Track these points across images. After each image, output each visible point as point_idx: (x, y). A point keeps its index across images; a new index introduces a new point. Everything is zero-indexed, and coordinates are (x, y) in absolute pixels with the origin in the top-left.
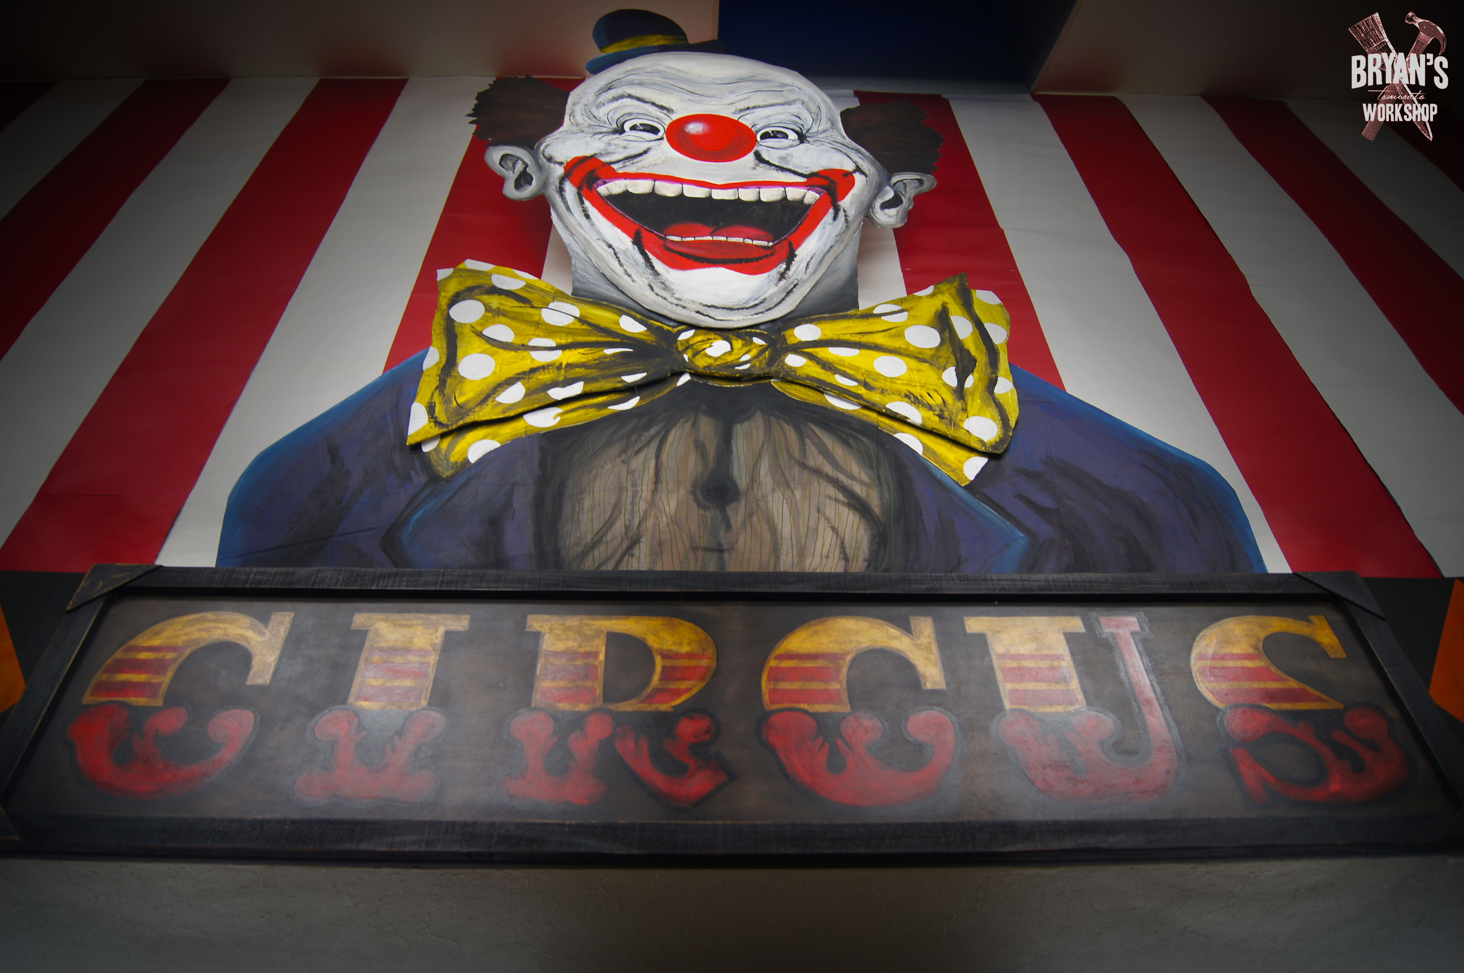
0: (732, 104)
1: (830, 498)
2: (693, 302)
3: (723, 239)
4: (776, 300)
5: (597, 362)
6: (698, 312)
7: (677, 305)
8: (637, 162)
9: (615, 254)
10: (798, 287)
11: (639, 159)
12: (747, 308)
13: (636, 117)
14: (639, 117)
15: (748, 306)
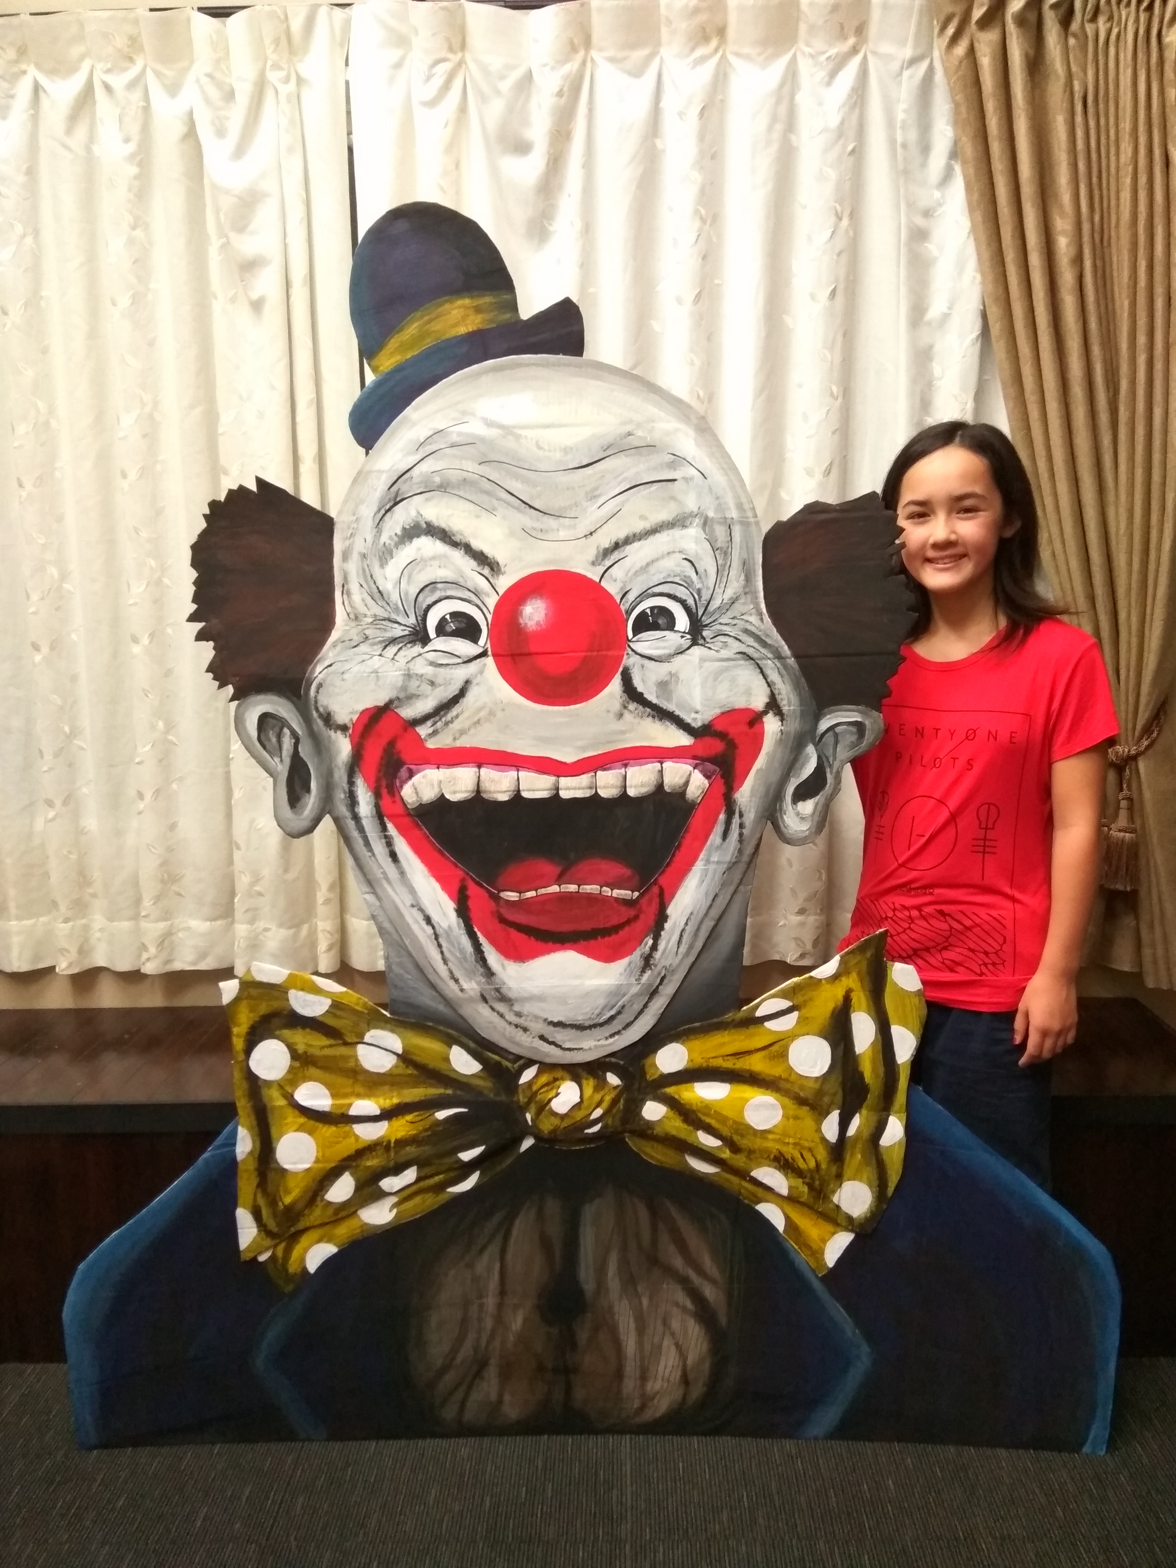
0: (591, 534)
1: (677, 1304)
2: (536, 1017)
3: (573, 888)
4: (637, 1007)
5: (429, 1133)
6: (542, 1038)
7: (517, 1026)
8: (452, 721)
9: (436, 937)
10: (666, 981)
11: (454, 712)
12: (601, 1025)
13: (443, 594)
14: (449, 593)
15: (601, 1020)
